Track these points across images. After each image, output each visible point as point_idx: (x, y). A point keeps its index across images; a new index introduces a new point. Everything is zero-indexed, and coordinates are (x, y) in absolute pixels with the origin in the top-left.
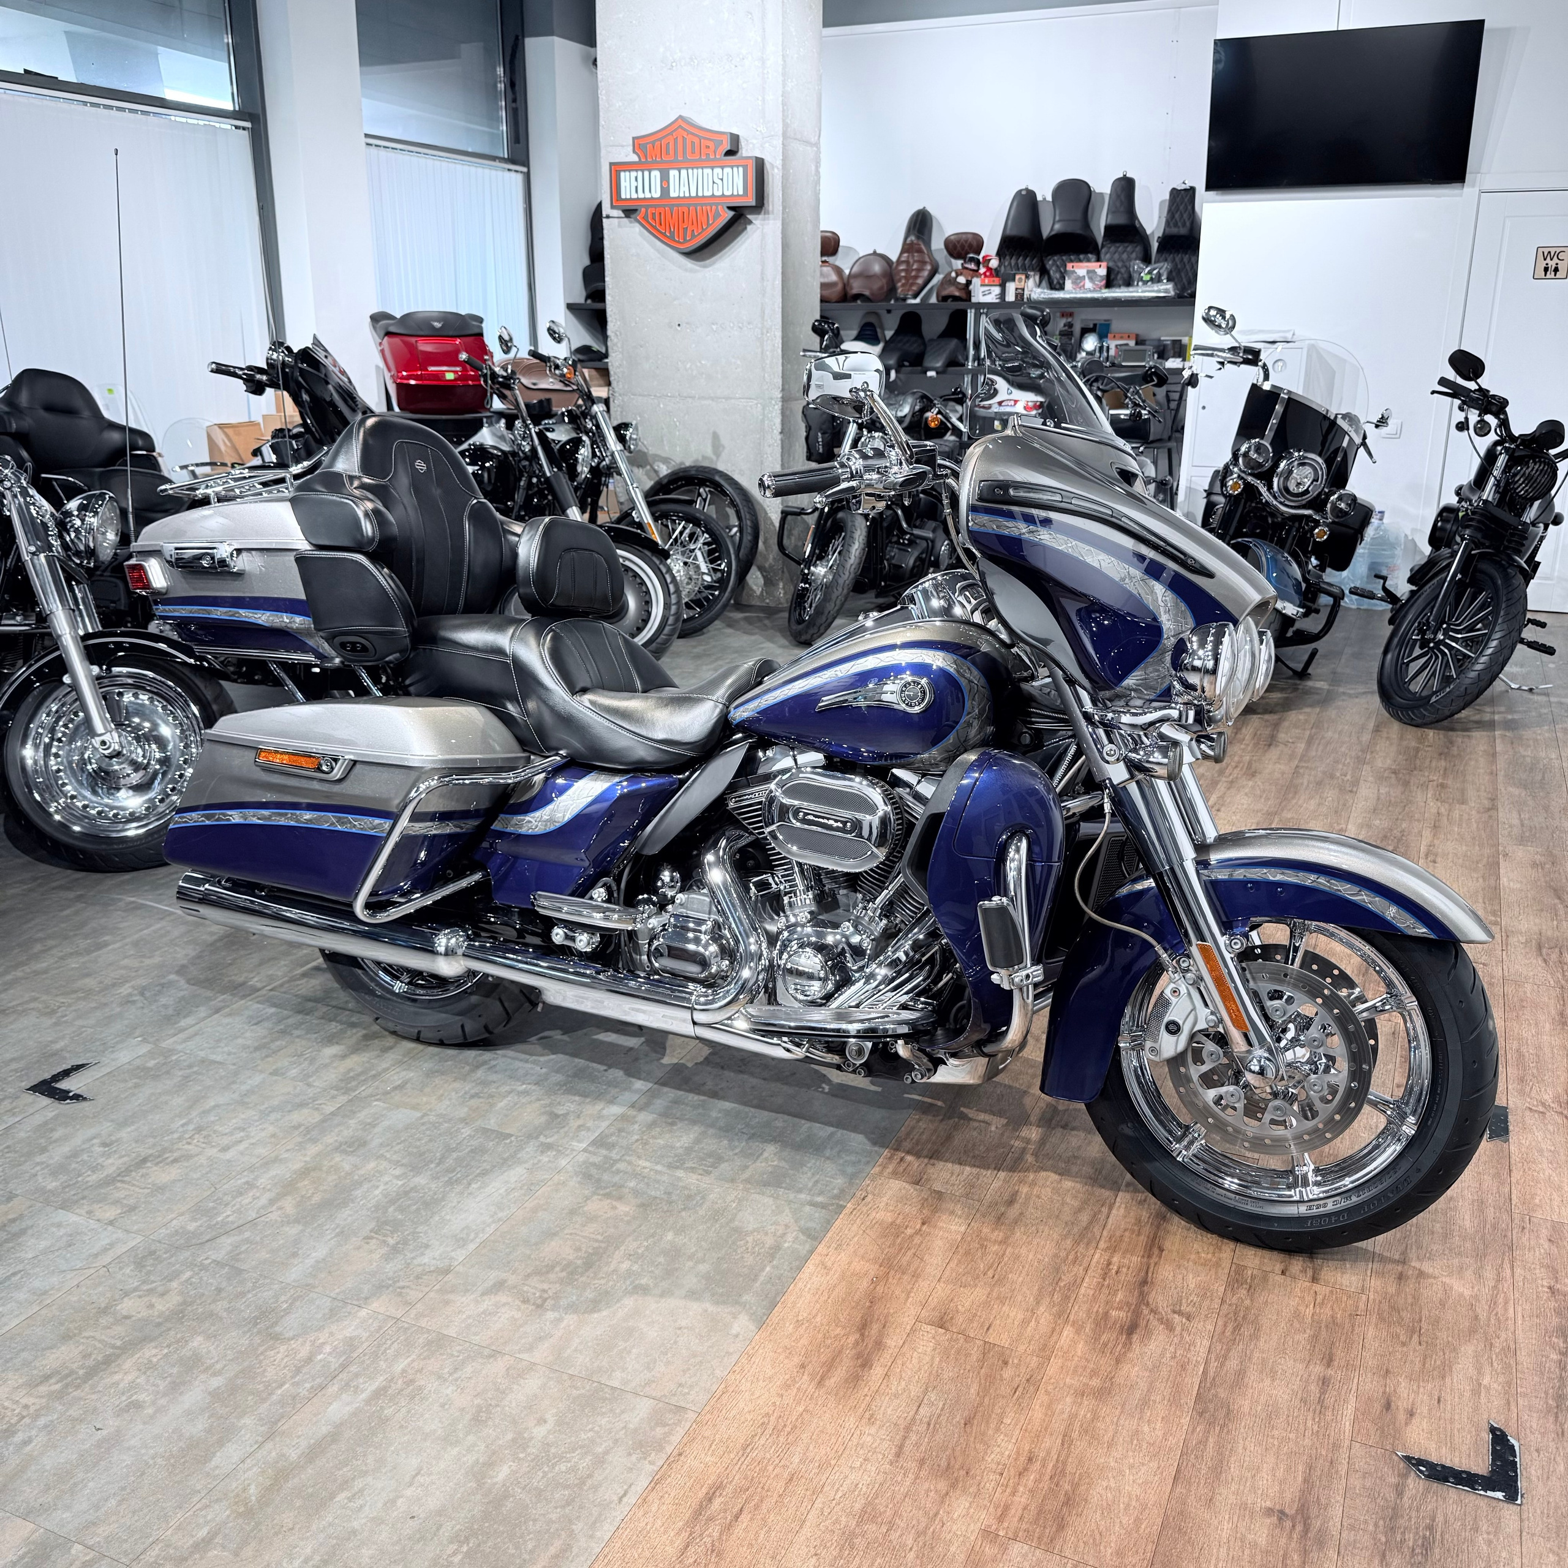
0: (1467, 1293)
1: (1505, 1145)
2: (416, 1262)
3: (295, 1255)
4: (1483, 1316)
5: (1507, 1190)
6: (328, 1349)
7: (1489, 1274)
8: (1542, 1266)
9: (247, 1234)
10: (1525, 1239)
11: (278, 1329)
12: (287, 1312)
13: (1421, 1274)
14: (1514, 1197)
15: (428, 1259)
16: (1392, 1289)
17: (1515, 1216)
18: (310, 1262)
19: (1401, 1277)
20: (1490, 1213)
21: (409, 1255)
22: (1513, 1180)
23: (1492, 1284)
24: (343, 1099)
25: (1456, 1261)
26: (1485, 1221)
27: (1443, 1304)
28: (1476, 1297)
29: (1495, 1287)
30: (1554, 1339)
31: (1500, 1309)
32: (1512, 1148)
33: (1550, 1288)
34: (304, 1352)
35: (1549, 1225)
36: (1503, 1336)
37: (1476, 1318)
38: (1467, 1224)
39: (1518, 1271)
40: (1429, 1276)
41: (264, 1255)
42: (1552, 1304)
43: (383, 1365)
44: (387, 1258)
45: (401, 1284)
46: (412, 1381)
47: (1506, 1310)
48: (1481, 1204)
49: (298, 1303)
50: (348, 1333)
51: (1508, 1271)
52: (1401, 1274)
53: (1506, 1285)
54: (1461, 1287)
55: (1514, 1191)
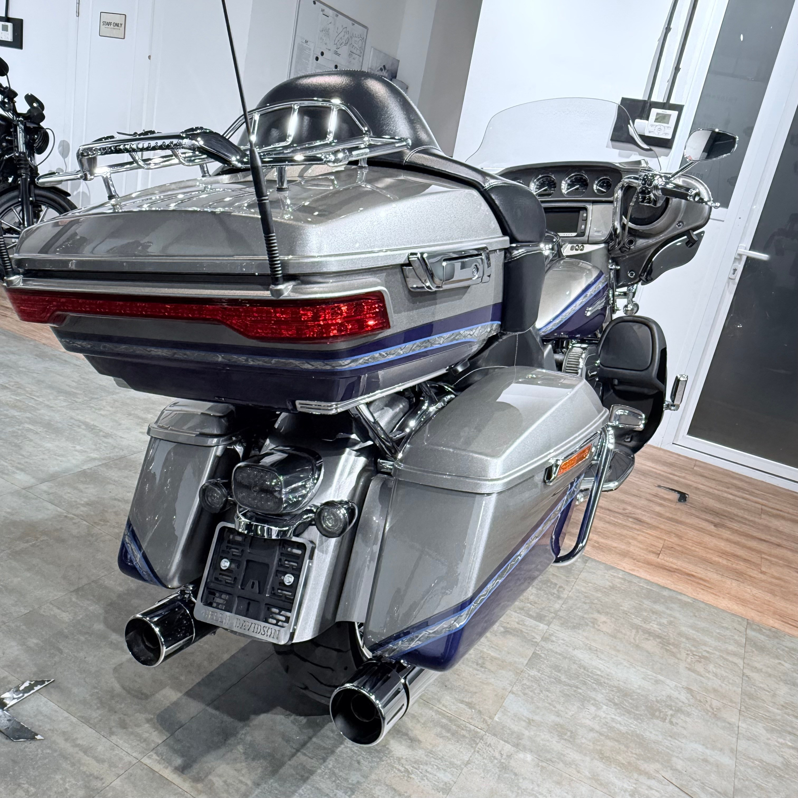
2: (686, 701)
3: (705, 761)
6: (781, 740)
9: (695, 789)
11: (779, 765)
12: (761, 761)
15: (683, 696)
18: (708, 752)
21: (681, 704)
24: (490, 739)
34: (792, 751)
41: (713, 777)
43: (779, 717)
44: (688, 715)
45: (709, 708)
46: (783, 706)
49: (752, 756)
50: (763, 732)
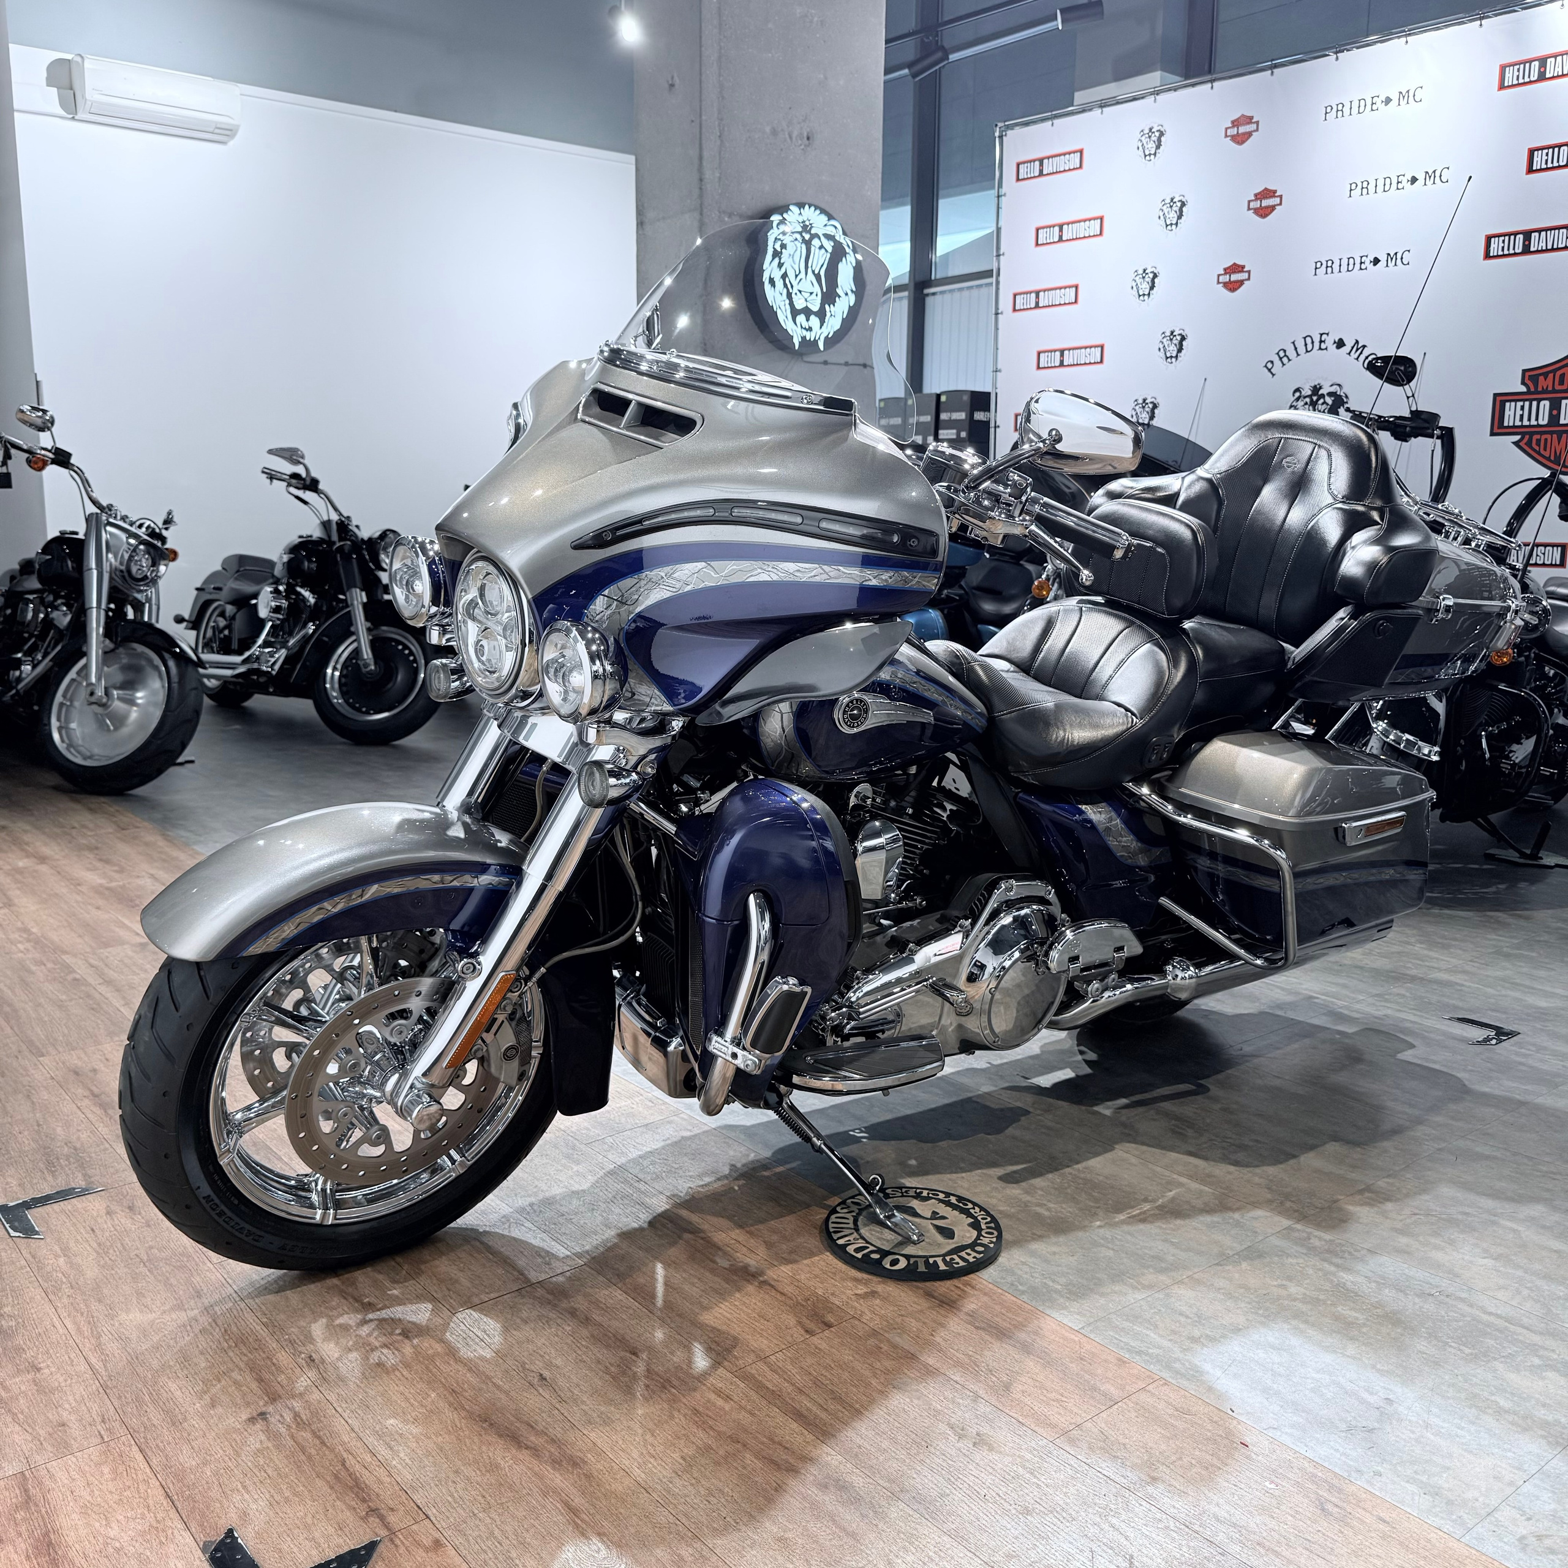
0: (123, 1316)
1: (202, 1537)
4: (94, 1306)
5: (154, 1462)
7: (112, 1347)
8: (59, 1389)
10: (95, 1408)
13: (180, 1307)
14: (139, 1457)
16: (196, 1280)
17: (123, 1431)
19: (199, 1295)
20: (155, 1416)
22: (154, 1482)
23: (104, 1339)
25: (156, 1338)
26: (153, 1401)
27: (140, 1294)
28: (112, 1317)
29: (99, 1337)
30: (13, 1323)
31: (81, 1320)
32: (189, 1540)
33: (39, 1370)
35: (75, 1445)
36: (65, 1300)
37: (100, 1301)
38: (173, 1386)
39: (83, 1367)
40: (172, 1309)
42: (30, 1354)
47: (75, 1323)
48: (175, 1421)
51: (93, 1361)
52: (199, 1296)
53: (87, 1346)
54: (133, 1318)
55: (143, 1464)
